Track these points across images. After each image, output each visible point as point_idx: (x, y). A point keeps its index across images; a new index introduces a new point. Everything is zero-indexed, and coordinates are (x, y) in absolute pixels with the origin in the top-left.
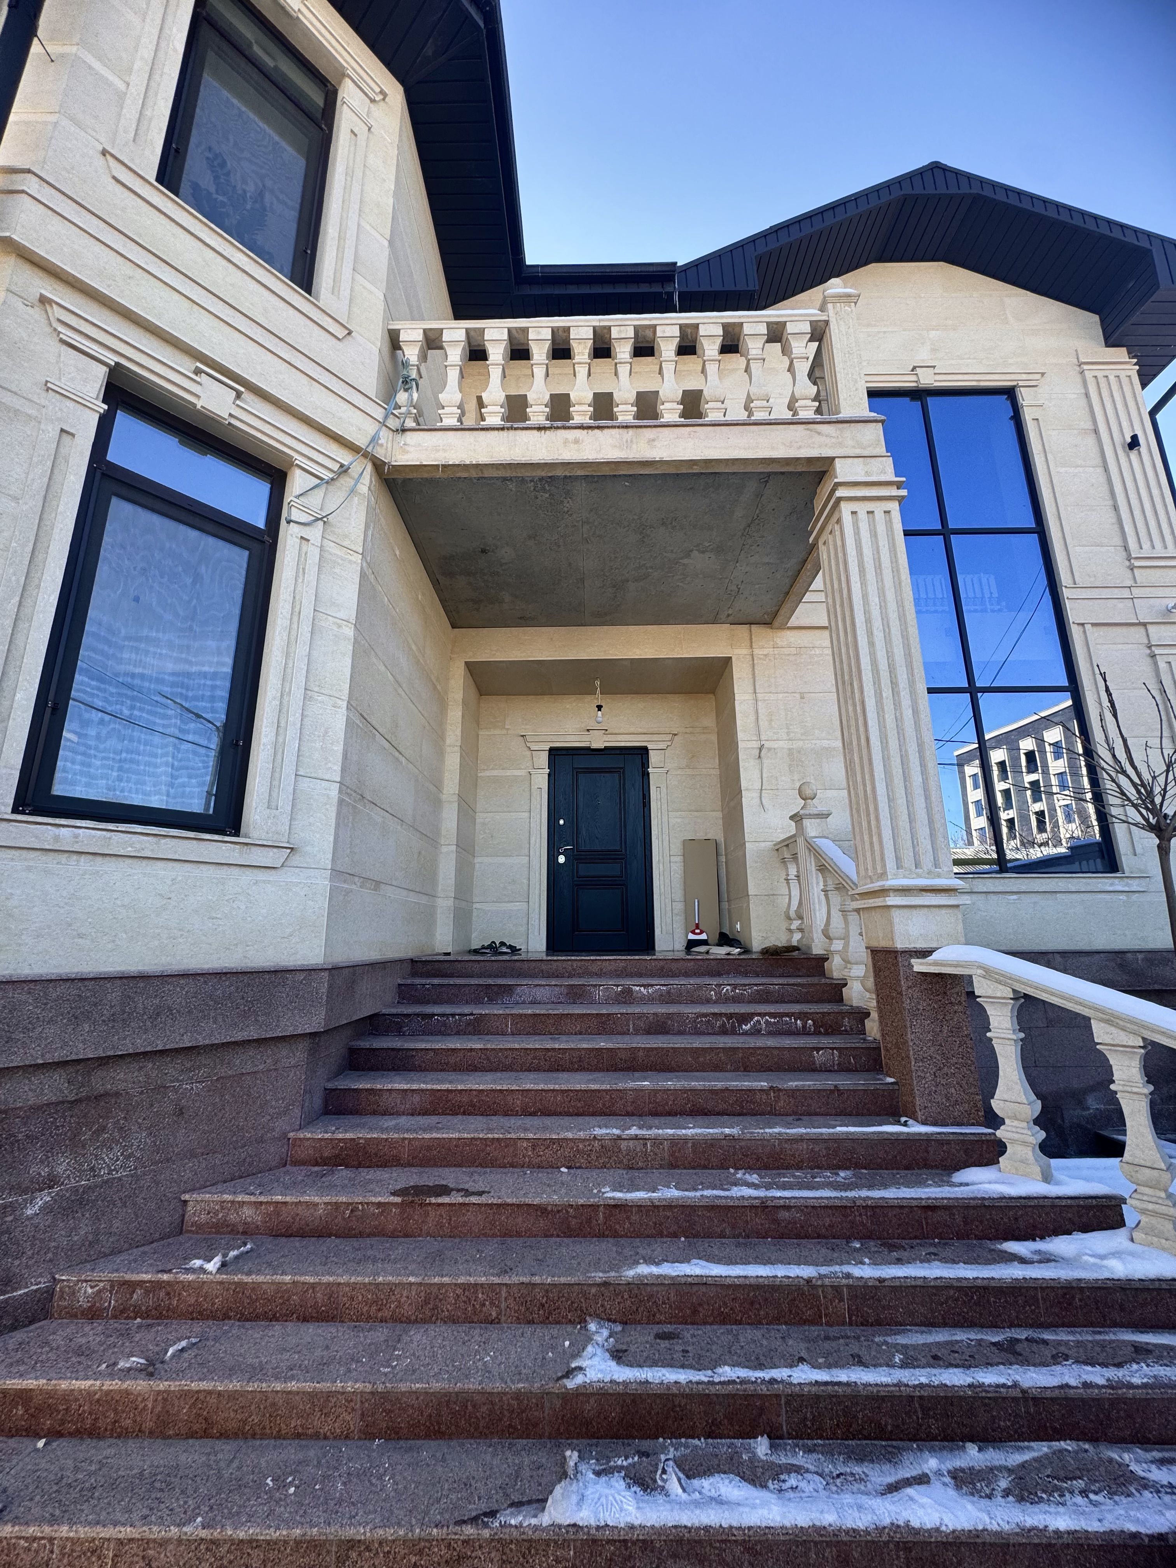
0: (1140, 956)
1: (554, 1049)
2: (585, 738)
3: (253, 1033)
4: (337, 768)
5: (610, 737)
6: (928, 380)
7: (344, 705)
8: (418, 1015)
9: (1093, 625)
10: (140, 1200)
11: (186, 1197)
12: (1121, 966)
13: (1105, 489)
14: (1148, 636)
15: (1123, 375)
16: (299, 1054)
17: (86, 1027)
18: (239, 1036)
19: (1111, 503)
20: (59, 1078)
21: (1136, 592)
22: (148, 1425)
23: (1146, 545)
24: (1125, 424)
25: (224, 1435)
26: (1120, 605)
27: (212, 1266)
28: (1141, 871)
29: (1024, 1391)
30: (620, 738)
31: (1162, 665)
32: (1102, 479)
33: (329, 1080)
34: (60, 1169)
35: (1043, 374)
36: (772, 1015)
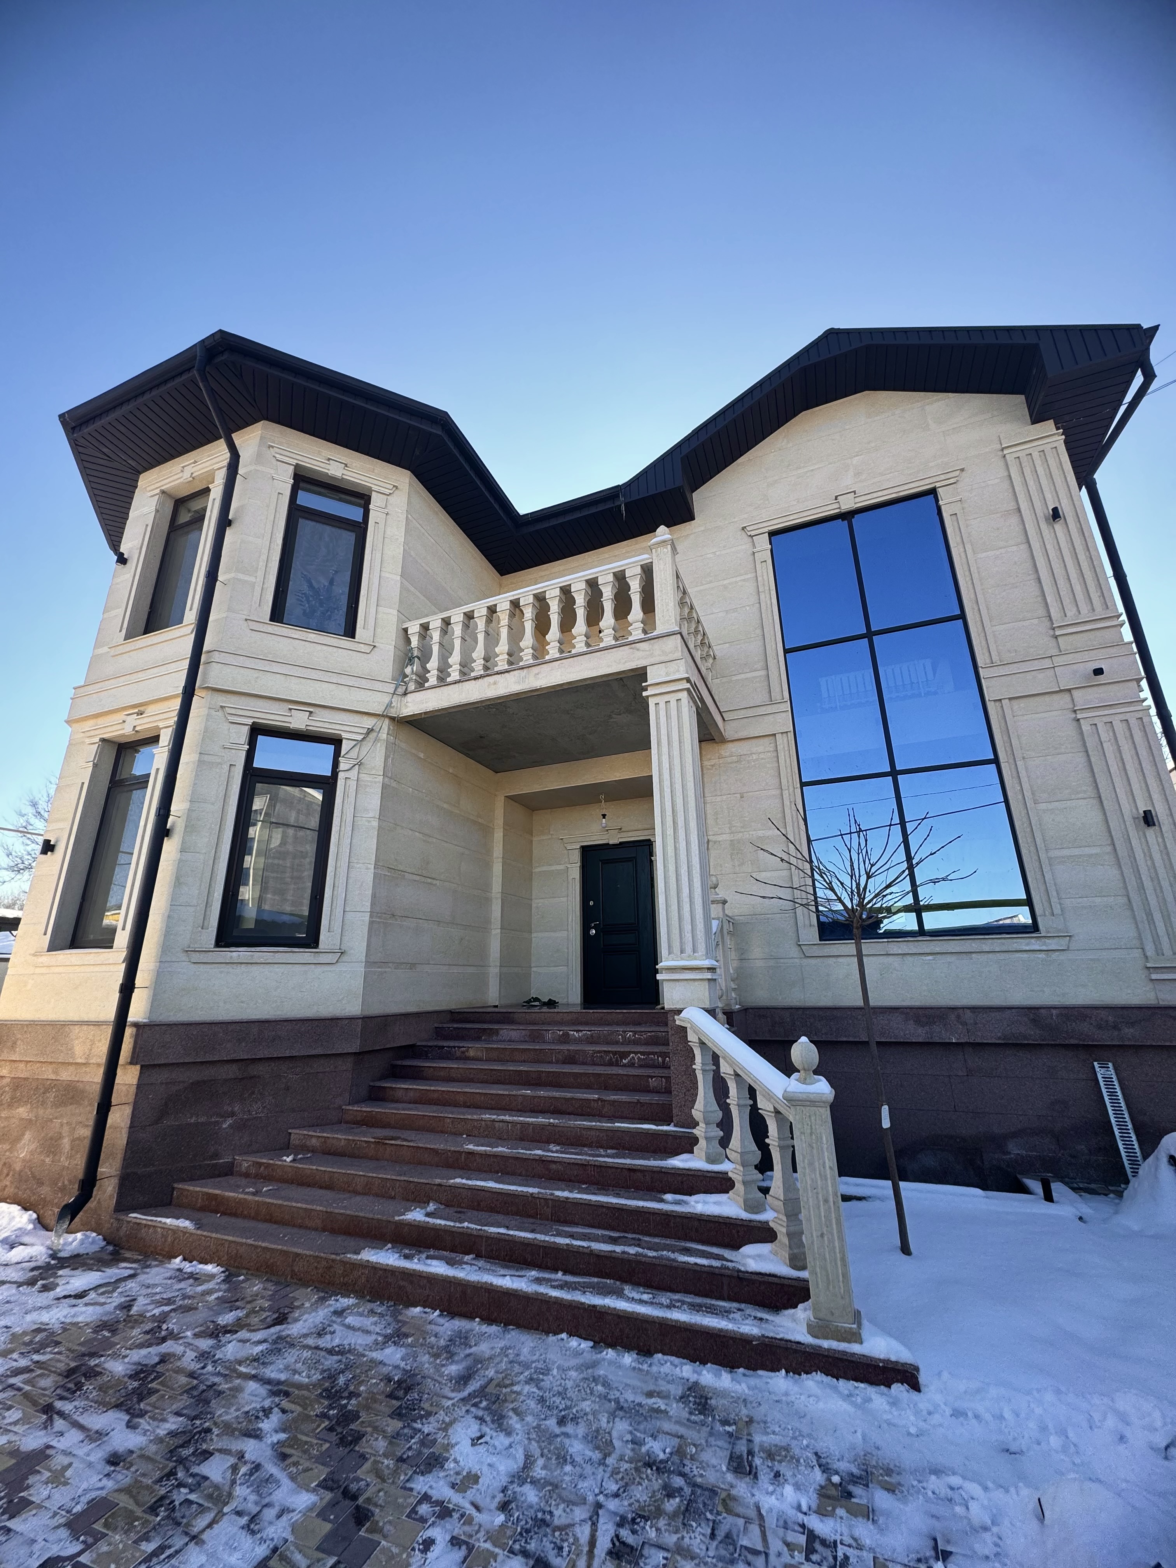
0: (1054, 1012)
1: (495, 1070)
2: (606, 837)
3: (319, 1051)
4: (369, 904)
5: (623, 835)
6: (848, 504)
7: (373, 866)
8: (436, 1046)
9: (1010, 699)
10: (269, 1129)
11: (290, 1131)
12: (1034, 1020)
13: (1029, 565)
14: (1073, 700)
15: (1047, 448)
16: (347, 1065)
17: (243, 1044)
18: (313, 1052)
19: (1033, 576)
20: (234, 1067)
21: (1058, 661)
22: (253, 1214)
23: (1071, 612)
24: (1049, 496)
25: (276, 1222)
26: (1040, 676)
27: (289, 1159)
28: (1059, 931)
29: (591, 1251)
30: (630, 834)
31: (1086, 727)
32: (1026, 555)
33: (373, 1081)
34: (236, 1109)
35: (962, 470)
36: (642, 1053)
